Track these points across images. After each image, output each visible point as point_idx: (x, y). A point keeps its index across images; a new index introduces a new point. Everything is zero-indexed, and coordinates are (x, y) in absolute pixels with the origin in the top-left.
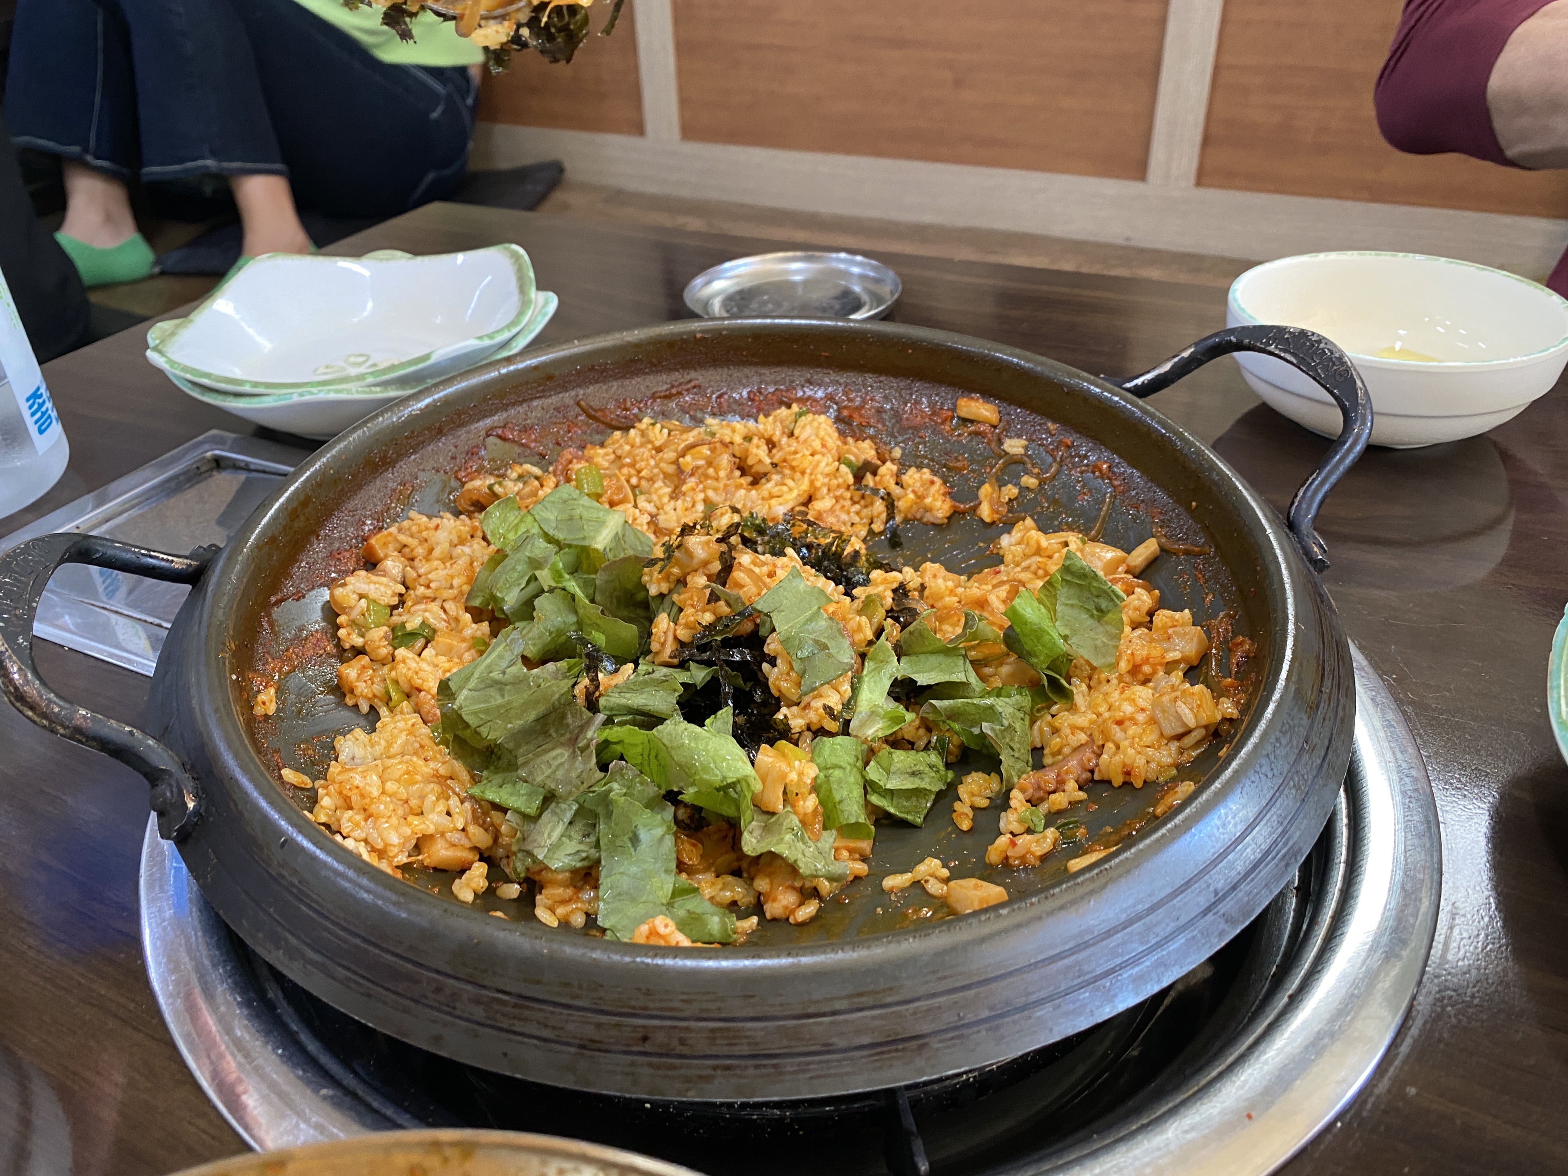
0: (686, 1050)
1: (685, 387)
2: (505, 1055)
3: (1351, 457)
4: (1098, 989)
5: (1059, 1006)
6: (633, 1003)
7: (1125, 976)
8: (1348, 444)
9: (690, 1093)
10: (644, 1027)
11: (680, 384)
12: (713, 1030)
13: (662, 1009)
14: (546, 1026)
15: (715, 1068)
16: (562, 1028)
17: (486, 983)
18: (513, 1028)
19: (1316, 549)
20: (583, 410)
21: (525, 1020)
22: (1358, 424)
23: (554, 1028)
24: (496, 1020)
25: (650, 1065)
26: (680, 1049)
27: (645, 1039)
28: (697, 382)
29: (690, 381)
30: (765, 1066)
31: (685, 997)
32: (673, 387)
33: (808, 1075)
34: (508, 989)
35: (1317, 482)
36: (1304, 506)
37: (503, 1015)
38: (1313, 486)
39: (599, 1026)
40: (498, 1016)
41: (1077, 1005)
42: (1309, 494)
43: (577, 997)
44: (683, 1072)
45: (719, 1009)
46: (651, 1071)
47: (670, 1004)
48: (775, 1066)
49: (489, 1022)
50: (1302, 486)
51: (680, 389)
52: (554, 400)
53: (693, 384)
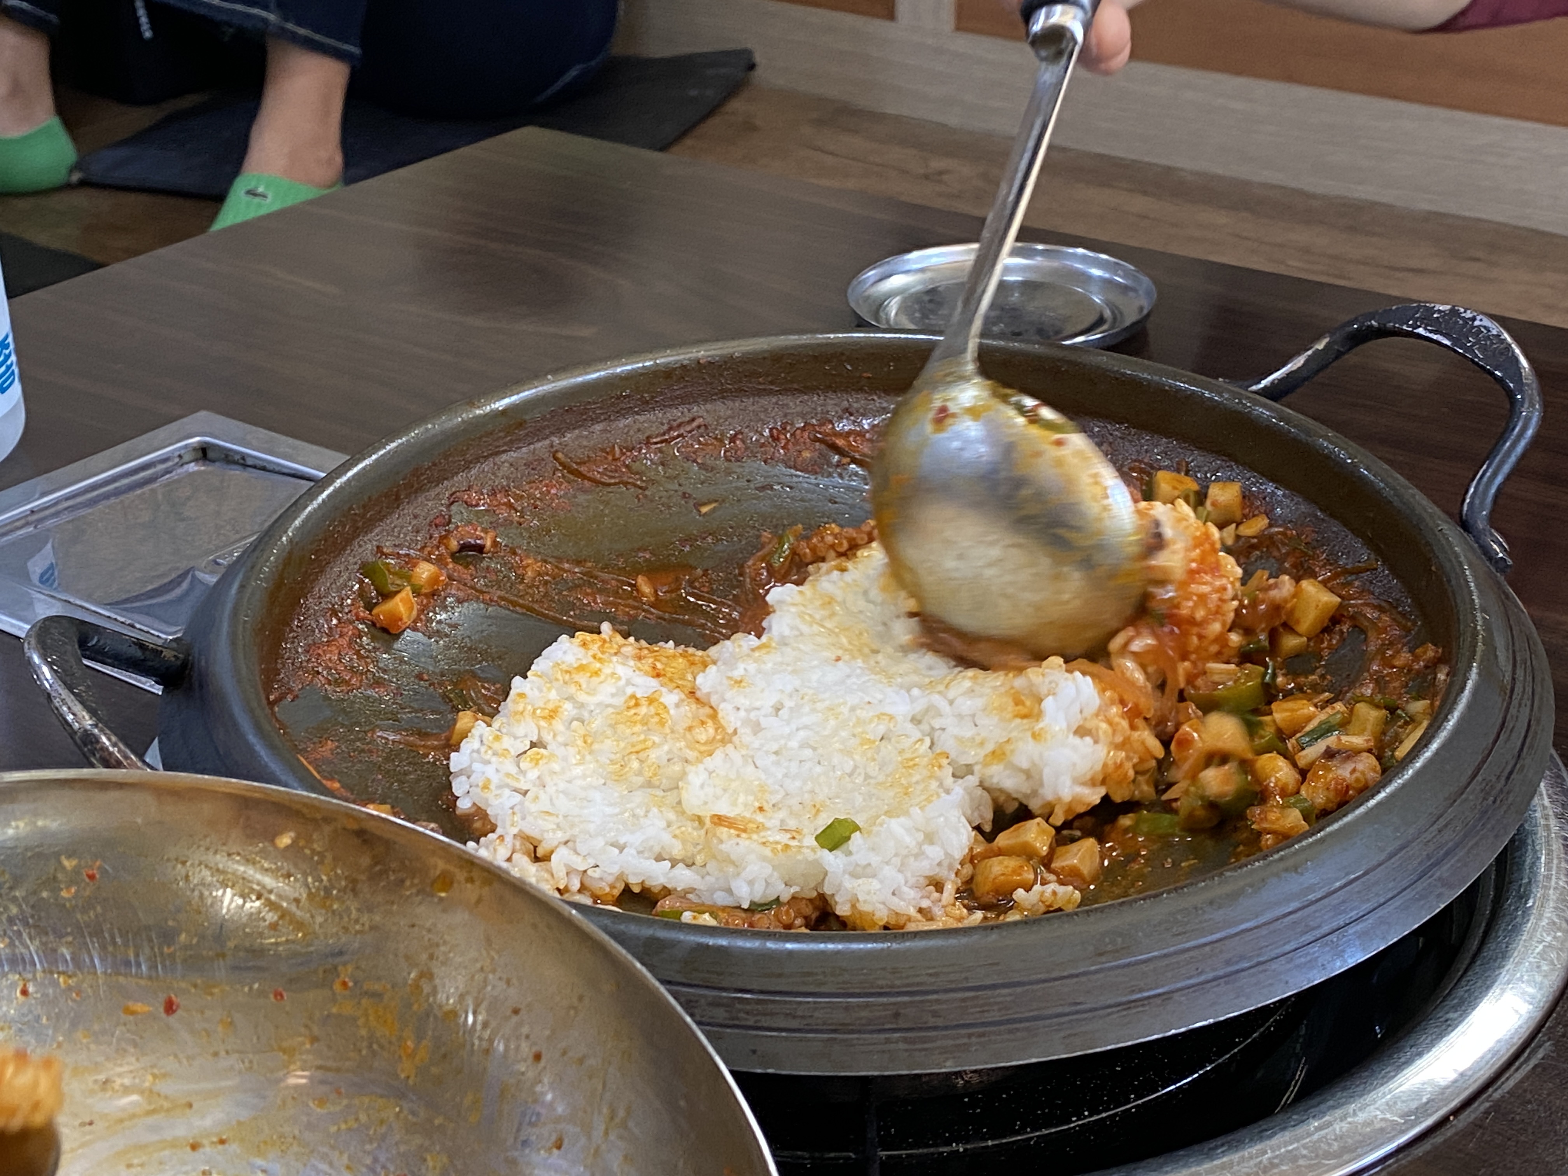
0: (940, 1022)
1: (688, 428)
2: (754, 1052)
3: (1523, 444)
4: (1326, 944)
5: (1292, 960)
6: (880, 982)
7: (1350, 932)
8: (1517, 429)
9: (948, 1063)
10: (894, 1004)
11: (679, 426)
12: (964, 1000)
13: (908, 985)
14: (794, 1017)
15: (970, 1036)
16: (811, 1016)
17: (724, 984)
18: (759, 1024)
19: (1495, 547)
20: (561, 464)
21: (772, 1014)
22: (1526, 405)
23: (803, 1017)
24: (738, 1019)
25: (905, 1040)
26: (932, 1022)
27: (897, 1015)
28: (699, 421)
29: (693, 420)
30: (1018, 1030)
31: (931, 971)
32: (671, 429)
33: (1062, 1034)
34: (749, 987)
35: (1488, 474)
36: (1477, 502)
37: (747, 1013)
38: (1485, 479)
39: (847, 1008)
40: (742, 1015)
41: (1309, 958)
42: (1481, 488)
43: (823, 984)
44: (939, 1043)
45: (966, 979)
46: (906, 1046)
47: (918, 980)
48: (1027, 1029)
49: (731, 1022)
50: (1473, 480)
51: (682, 431)
52: (523, 453)
53: (695, 424)
